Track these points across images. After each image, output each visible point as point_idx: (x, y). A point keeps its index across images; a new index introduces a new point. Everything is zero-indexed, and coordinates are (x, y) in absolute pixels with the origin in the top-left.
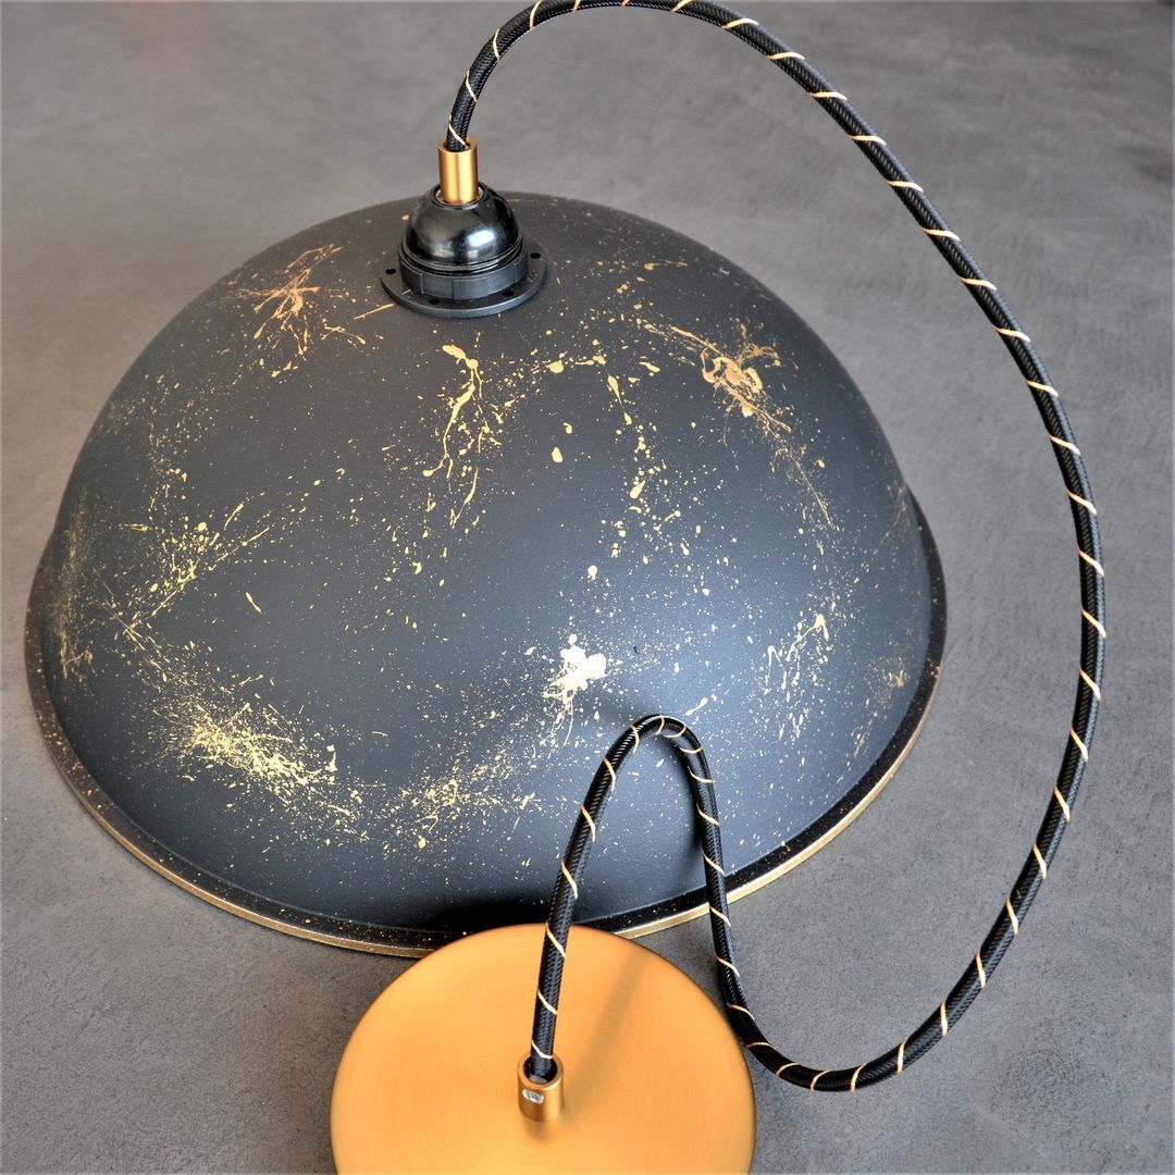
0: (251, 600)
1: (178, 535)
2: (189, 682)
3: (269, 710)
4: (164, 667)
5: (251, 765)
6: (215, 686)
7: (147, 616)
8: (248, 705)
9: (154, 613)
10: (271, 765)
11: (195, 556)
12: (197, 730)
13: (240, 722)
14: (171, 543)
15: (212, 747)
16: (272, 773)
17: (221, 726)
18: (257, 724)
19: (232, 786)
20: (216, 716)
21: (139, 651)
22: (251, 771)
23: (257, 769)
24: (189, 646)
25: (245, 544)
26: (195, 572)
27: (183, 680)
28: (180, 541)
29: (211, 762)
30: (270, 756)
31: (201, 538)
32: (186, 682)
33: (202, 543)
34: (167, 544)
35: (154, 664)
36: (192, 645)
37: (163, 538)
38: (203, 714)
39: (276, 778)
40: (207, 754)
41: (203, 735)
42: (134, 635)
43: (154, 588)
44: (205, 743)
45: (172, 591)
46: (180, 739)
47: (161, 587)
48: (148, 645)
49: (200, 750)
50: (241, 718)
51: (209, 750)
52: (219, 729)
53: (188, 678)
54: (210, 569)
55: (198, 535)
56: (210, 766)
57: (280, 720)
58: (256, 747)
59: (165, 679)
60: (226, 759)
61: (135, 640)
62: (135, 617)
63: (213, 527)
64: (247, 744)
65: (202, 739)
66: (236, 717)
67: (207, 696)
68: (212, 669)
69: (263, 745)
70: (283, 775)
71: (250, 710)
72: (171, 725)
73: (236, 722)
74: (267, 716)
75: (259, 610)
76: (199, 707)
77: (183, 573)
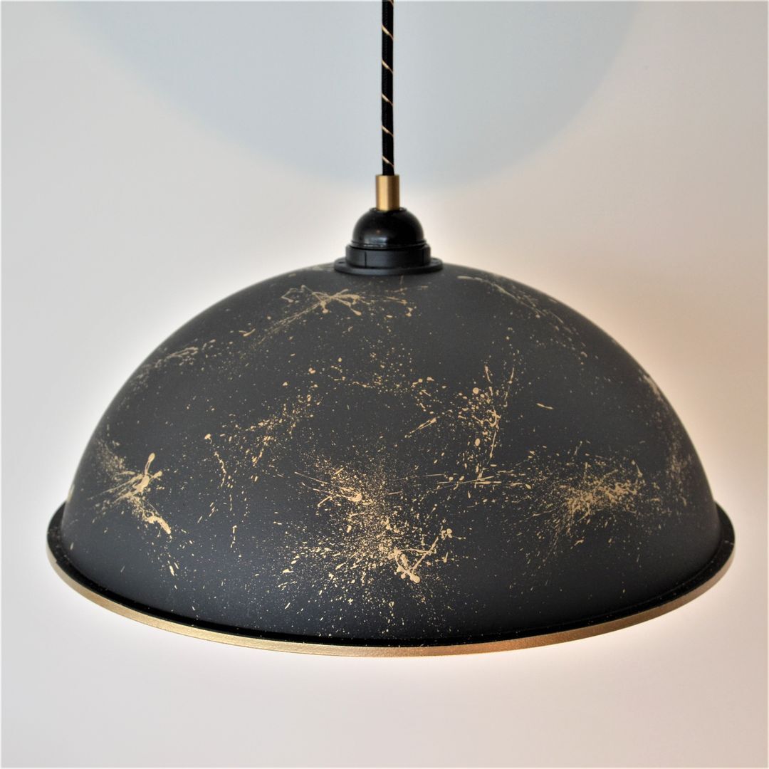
0: (543, 406)
1: (465, 404)
2: (546, 476)
3: (598, 459)
4: (524, 480)
5: (609, 501)
6: (563, 466)
7: (486, 462)
8: (586, 464)
9: (491, 455)
10: (618, 492)
11: (489, 407)
12: (569, 503)
13: (589, 477)
14: (464, 412)
15: (584, 506)
16: (620, 499)
17: (581, 488)
18: (597, 472)
19: (606, 524)
20: (574, 484)
21: (498, 487)
22: (611, 505)
23: (613, 501)
24: (531, 455)
25: (510, 382)
26: (498, 414)
27: (542, 478)
28: (470, 407)
29: (587, 518)
30: (613, 487)
31: (482, 396)
32: (545, 478)
33: (486, 398)
34: (461, 415)
35: (514, 484)
36: (532, 452)
37: (455, 414)
38: (567, 489)
39: (623, 500)
40: (583, 513)
41: (575, 503)
42: (486, 480)
43: (478, 442)
44: (579, 507)
45: (493, 434)
46: (561, 518)
47: (482, 438)
48: (503, 477)
49: (578, 514)
50: (588, 474)
51: (583, 510)
52: (581, 491)
53: (544, 474)
54: (505, 406)
55: (478, 395)
56: (589, 521)
57: (606, 462)
58: (605, 487)
59: (529, 487)
60: (595, 508)
61: (488, 483)
62: (477, 469)
63: (483, 386)
64: (600, 488)
65: (576, 506)
66: (585, 475)
67: (563, 476)
68: (554, 457)
69: (608, 483)
70: (625, 495)
71: (589, 466)
72: (551, 514)
73: (587, 479)
74: (599, 464)
75: (551, 408)
76: (562, 487)
77: (491, 419)
